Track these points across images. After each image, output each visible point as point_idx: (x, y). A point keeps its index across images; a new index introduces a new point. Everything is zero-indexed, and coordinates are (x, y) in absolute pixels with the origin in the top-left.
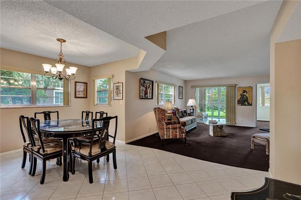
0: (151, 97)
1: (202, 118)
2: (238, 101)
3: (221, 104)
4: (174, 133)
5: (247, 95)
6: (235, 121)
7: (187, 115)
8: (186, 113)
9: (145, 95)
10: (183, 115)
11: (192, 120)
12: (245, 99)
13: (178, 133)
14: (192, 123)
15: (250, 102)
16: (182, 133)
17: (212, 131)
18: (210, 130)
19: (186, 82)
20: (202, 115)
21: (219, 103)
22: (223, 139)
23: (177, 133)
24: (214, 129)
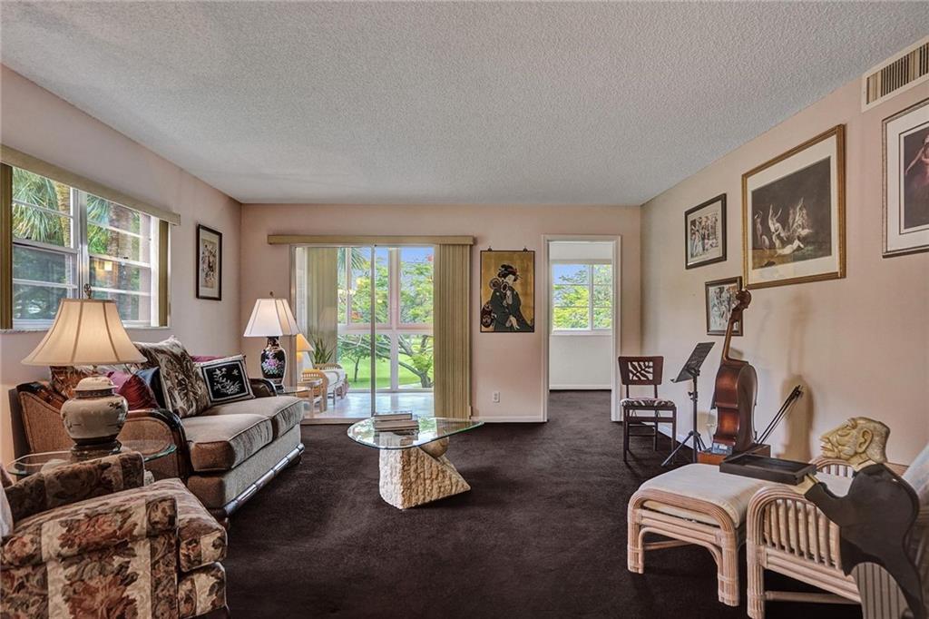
1: (325, 397)
2: (484, 313)
4: (91, 592)
5: (517, 287)
6: (471, 404)
7: (242, 389)
8: (238, 378)
10: (217, 394)
11: (274, 421)
12: (510, 302)
13: (143, 581)
14: (275, 437)
15: (527, 316)
16: (182, 576)
17: (397, 479)
18: (384, 471)
19: (239, 208)
20: (326, 380)
21: (394, 326)
22: (462, 525)
23: (131, 592)
24: (406, 463)
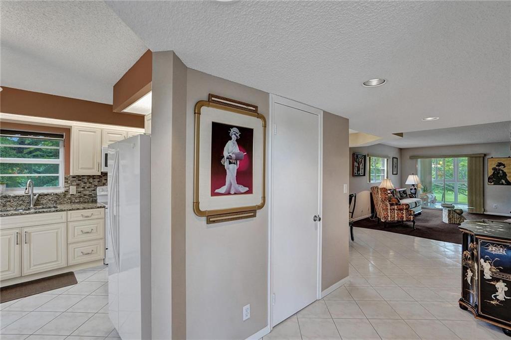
0: (363, 174)
1: (427, 202)
2: (490, 178)
3: (459, 181)
4: (399, 214)
5: (505, 170)
6: (484, 207)
7: (407, 196)
8: (406, 193)
9: (358, 172)
10: (401, 196)
11: (415, 203)
12: (502, 175)
13: (405, 214)
14: (416, 206)
16: (409, 216)
17: (447, 217)
18: (444, 215)
19: (401, 150)
20: (428, 197)
21: (456, 180)
23: (403, 215)
24: (449, 214)
